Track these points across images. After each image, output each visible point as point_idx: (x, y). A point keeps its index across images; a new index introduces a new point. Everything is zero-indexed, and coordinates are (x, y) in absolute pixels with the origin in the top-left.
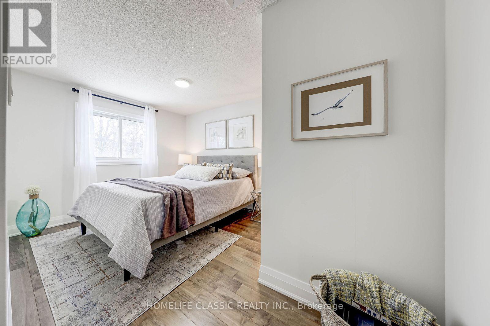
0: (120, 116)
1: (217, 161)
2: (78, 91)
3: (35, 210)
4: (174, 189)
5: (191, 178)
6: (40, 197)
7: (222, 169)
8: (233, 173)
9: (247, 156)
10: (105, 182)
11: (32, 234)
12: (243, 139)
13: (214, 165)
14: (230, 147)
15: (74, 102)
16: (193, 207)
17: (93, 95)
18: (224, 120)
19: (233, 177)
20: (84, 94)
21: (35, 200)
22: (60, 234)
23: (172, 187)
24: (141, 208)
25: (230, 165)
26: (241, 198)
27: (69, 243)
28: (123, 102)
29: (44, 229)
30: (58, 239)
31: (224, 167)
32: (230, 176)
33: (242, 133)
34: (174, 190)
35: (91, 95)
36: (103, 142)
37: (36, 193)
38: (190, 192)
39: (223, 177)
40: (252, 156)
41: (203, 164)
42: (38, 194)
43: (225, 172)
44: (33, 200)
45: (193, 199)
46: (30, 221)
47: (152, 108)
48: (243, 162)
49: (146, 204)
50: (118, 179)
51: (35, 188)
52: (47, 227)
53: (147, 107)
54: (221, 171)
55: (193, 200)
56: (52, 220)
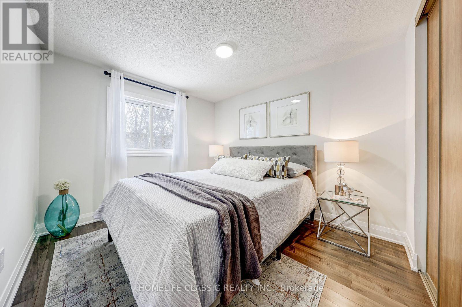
0: (152, 103)
1: (256, 152)
2: (110, 74)
3: (65, 208)
4: (231, 200)
5: (233, 175)
6: (70, 192)
7: (274, 163)
8: (288, 170)
9: (301, 146)
10: (134, 177)
11: (61, 235)
12: (292, 124)
13: (261, 158)
14: (272, 135)
15: (107, 88)
16: (259, 231)
17: (125, 78)
18: (264, 103)
19: (288, 175)
20: (116, 77)
21: (64, 196)
22: (87, 238)
23: (226, 196)
24: (187, 245)
25: (285, 158)
26: (304, 205)
27: (92, 256)
28: (154, 87)
29: (74, 227)
30: (83, 246)
31: (277, 161)
32: (285, 173)
33: (290, 116)
34: (231, 202)
35: (122, 78)
36: (137, 136)
37: (65, 188)
38: (252, 203)
39: (275, 174)
40: (310, 146)
41: (244, 156)
42: (68, 189)
43: (278, 169)
44: (63, 195)
45: (259, 217)
46: (59, 220)
47: (183, 93)
48: (295, 154)
49: (195, 234)
50: (148, 174)
51: (63, 183)
52: (77, 225)
53: (177, 93)
54: (272, 167)
55: (259, 219)
56: (81, 216)
